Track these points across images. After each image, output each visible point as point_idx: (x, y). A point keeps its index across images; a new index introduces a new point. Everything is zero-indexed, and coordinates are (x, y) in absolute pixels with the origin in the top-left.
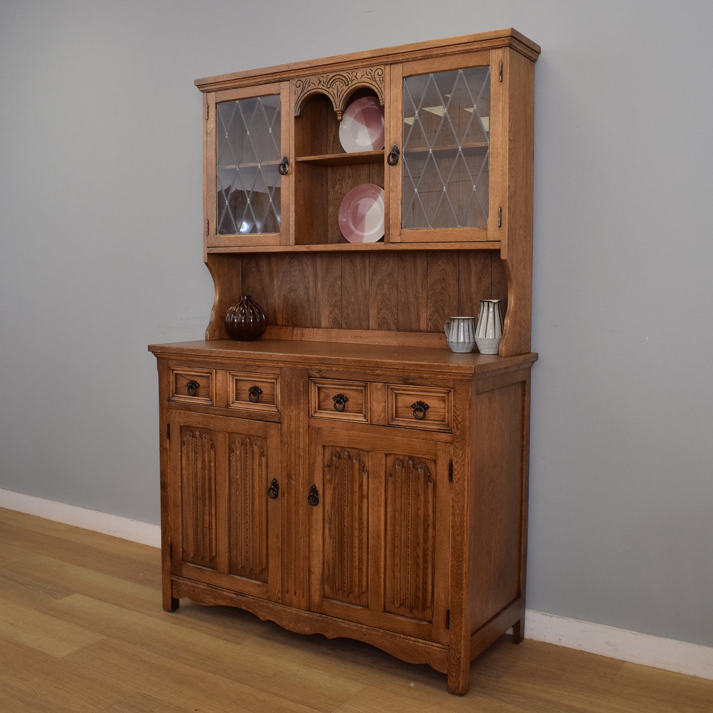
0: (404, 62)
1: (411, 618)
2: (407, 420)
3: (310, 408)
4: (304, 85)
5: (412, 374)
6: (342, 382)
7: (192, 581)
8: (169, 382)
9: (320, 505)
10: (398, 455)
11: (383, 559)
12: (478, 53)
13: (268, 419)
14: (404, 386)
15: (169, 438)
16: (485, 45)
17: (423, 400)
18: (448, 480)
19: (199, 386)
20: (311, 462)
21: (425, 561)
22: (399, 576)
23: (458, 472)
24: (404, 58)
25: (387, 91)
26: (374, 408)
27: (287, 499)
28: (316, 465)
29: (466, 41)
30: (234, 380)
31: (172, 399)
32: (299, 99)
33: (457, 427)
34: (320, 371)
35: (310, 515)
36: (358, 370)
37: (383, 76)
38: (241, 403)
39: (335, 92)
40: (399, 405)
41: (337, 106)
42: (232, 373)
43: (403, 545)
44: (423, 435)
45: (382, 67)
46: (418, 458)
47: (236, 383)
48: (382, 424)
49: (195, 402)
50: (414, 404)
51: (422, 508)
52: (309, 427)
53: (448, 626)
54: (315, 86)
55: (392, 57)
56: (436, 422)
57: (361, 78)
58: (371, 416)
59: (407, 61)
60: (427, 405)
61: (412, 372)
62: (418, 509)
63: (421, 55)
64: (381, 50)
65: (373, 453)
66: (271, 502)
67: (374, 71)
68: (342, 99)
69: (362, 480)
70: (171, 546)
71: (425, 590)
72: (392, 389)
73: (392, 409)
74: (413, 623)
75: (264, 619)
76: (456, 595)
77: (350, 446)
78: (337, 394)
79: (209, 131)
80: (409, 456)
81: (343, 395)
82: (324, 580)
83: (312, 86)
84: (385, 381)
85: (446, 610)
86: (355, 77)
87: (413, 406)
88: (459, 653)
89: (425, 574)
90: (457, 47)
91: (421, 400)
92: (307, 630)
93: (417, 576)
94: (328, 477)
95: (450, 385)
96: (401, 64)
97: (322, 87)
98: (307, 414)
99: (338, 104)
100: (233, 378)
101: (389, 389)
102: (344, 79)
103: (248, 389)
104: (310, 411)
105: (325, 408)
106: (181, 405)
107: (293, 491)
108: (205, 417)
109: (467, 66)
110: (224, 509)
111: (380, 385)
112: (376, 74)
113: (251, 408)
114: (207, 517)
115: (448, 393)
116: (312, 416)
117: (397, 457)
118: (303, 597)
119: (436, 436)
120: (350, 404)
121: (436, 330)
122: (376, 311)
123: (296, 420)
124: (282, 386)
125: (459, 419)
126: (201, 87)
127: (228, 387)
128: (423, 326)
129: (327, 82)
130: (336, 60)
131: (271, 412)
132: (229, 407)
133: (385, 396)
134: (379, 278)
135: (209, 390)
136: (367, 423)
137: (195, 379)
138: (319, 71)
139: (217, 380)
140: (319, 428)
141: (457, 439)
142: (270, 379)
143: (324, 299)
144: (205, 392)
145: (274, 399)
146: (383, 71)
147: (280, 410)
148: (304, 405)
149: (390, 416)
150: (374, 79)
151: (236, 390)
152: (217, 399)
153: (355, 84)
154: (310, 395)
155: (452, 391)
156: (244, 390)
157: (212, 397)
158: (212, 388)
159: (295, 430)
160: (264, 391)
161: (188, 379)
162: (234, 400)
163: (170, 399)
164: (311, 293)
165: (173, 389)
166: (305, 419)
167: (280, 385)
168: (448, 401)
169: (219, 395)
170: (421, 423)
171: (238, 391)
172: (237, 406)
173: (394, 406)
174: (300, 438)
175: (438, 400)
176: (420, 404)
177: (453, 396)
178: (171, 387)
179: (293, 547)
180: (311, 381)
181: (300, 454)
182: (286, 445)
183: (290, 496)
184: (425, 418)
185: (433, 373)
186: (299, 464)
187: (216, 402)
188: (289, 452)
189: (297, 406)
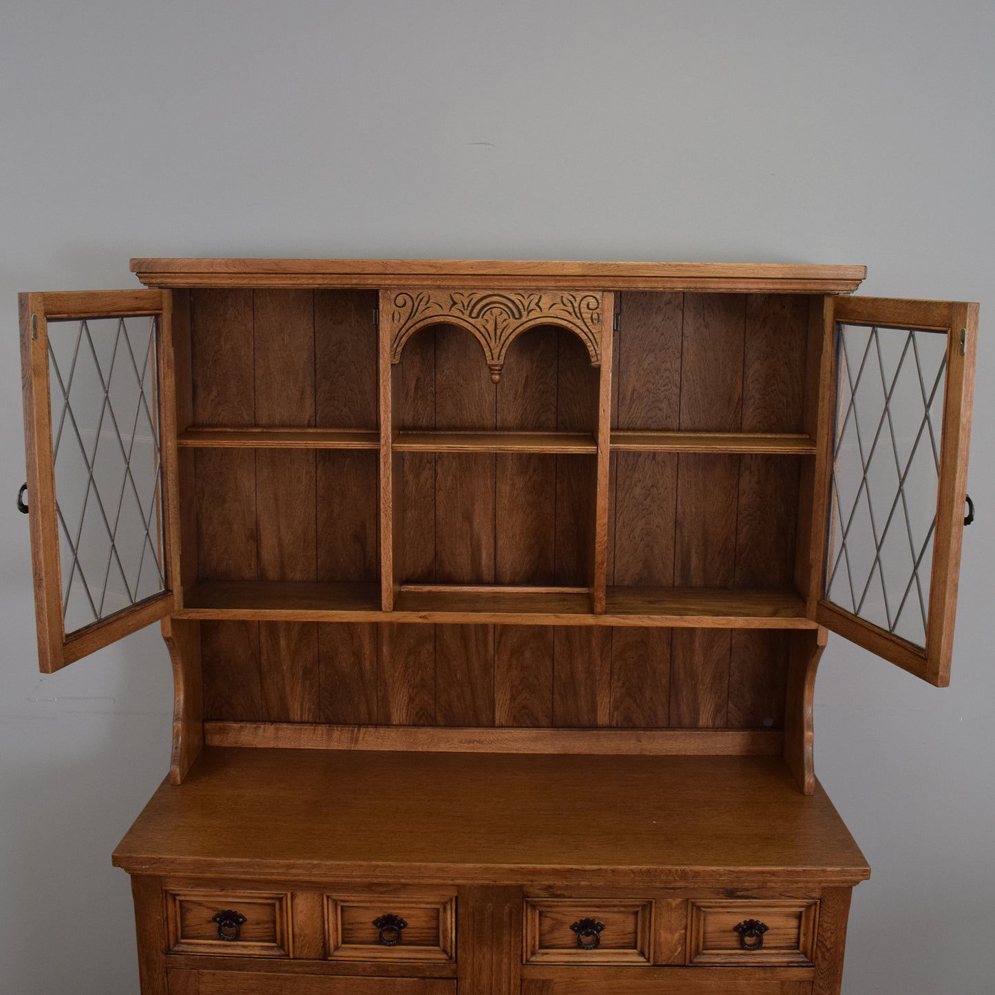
2: (727, 952)
3: (525, 949)
4: (416, 304)
5: (747, 884)
6: (596, 902)
8: (167, 917)
13: (428, 974)
14: (726, 902)
17: (755, 918)
19: (245, 920)
25: (606, 340)
26: (663, 939)
29: (780, 277)
30: (339, 907)
31: (176, 948)
32: (404, 330)
33: (823, 957)
34: (551, 887)
36: (637, 883)
37: (598, 311)
38: (356, 949)
39: (491, 328)
40: (709, 929)
41: (496, 356)
42: (335, 897)
44: (760, 974)
45: (598, 295)
47: (342, 911)
48: (677, 963)
49: (239, 952)
50: (739, 926)
52: (522, 980)
54: (437, 311)
55: (623, 281)
56: (784, 951)
57: (549, 310)
58: (655, 952)
60: (762, 925)
61: (745, 882)
64: (605, 265)
67: (578, 300)
68: (508, 343)
72: (699, 908)
73: (697, 939)
78: (579, 919)
81: (593, 920)
83: (438, 310)
84: (690, 897)
86: (537, 304)
87: (736, 929)
91: (751, 919)
95: (814, 895)
97: (460, 315)
98: (519, 959)
99: (496, 352)
100: (337, 905)
101: (695, 908)
102: (511, 305)
103: (372, 921)
104: (525, 954)
105: (555, 943)
108: (269, 978)
111: (675, 902)
112: (584, 304)
113: (382, 955)
115: (809, 907)
116: (527, 961)
119: (783, 973)
120: (606, 936)
121: (627, 725)
122: (508, 696)
123: (492, 971)
124: (459, 916)
125: (828, 944)
126: (146, 277)
127: (326, 922)
128: (603, 718)
129: (471, 305)
130: (499, 270)
131: (434, 961)
132: (329, 958)
133: (687, 917)
134: (515, 640)
135: (275, 928)
136: (648, 964)
137: (233, 908)
138: (453, 284)
139: (295, 912)
140: (544, 982)
141: (822, 973)
142: (428, 903)
143: (397, 675)
144: (264, 930)
145: (438, 936)
146: (600, 301)
147: (454, 955)
148: (512, 944)
149: (693, 949)
150: (578, 315)
151: (343, 924)
152: (297, 944)
153: (536, 318)
154: (524, 928)
155: (818, 904)
156: (361, 923)
157: (282, 940)
158: (282, 924)
159: (491, 988)
160: (411, 923)
161: (215, 909)
162: (340, 944)
163: (170, 950)
164: (367, 665)
165: (177, 930)
166: (512, 968)
167: (454, 914)
168: (807, 918)
169: (302, 938)
170: (753, 955)
171: (346, 926)
172: (348, 953)
173: (702, 933)
175: (788, 916)
176: (751, 924)
177: (818, 912)
178: (172, 927)
180: (527, 904)
184: (760, 946)
185: (791, 881)
187: (294, 949)
189: (494, 948)
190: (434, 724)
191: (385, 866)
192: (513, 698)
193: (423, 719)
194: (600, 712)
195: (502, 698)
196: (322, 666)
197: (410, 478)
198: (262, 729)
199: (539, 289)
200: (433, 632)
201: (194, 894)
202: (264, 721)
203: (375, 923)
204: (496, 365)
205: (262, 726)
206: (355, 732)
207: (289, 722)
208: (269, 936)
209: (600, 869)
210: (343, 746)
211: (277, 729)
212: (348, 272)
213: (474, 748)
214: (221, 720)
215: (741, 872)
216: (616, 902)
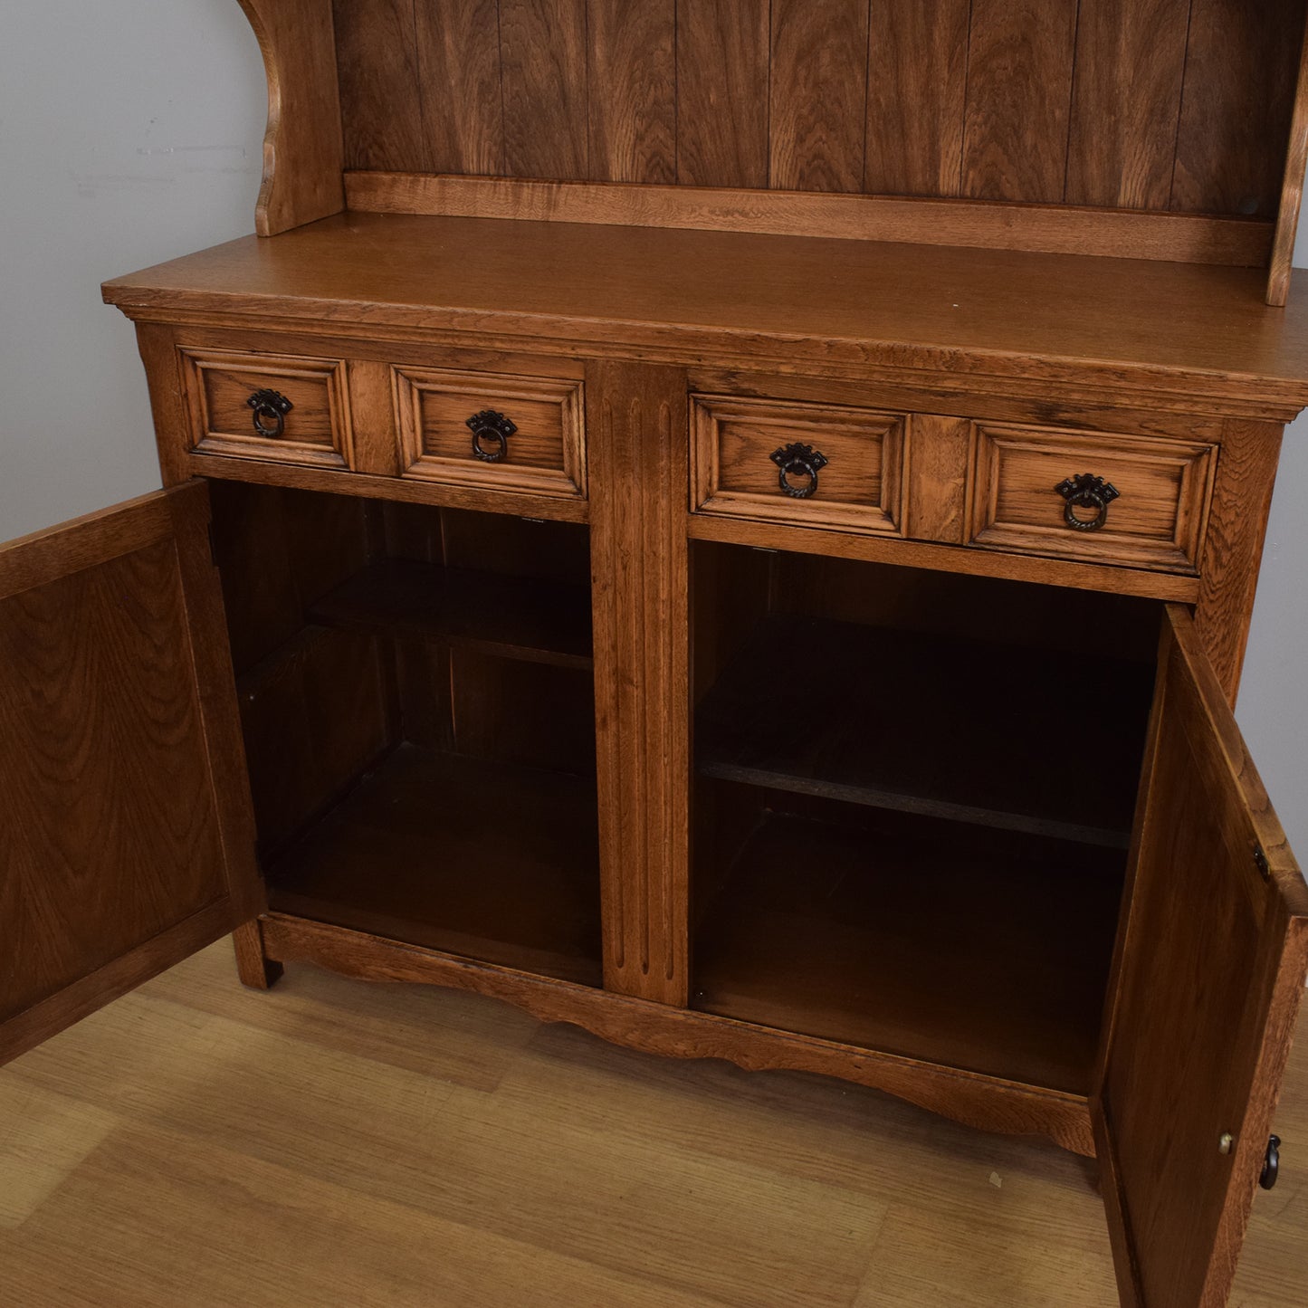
2: (1038, 530)
3: (693, 486)
5: (1076, 396)
6: (809, 409)
8: (186, 395)
14: (1039, 431)
17: (1096, 473)
19: (290, 406)
26: (924, 492)
27: (618, 736)
30: (416, 391)
31: (202, 445)
33: (1218, 558)
34: (732, 374)
36: (876, 376)
38: (443, 463)
40: (1011, 483)
42: (407, 373)
47: (422, 400)
48: (948, 541)
49: (283, 456)
50: (1065, 484)
52: (689, 541)
56: (1144, 541)
58: (910, 515)
60: (1108, 487)
72: (990, 437)
73: (986, 498)
78: (786, 442)
81: (809, 448)
84: (973, 414)
87: (1059, 489)
91: (1088, 472)
92: (681, 1048)
95: (1207, 433)
98: (684, 502)
100: (411, 386)
101: (982, 437)
103: (466, 418)
104: (693, 495)
105: (744, 484)
106: (233, 463)
107: (635, 717)
111: (949, 423)
113: (482, 477)
115: (1196, 458)
116: (698, 508)
118: (670, 977)
119: (1139, 581)
120: (830, 476)
121: (990, 195)
122: (792, 135)
123: (642, 520)
124: (590, 418)
125: (1228, 535)
127: (396, 414)
128: (949, 180)
131: (555, 494)
132: (404, 475)
133: (967, 456)
134: (804, 31)
135: (329, 421)
136: (897, 535)
137: (276, 386)
139: (353, 393)
141: (1213, 592)
142: (544, 392)
143: (617, 94)
144: (314, 425)
145: (561, 454)
147: (584, 486)
148: (673, 475)
149: (977, 517)
151: (423, 423)
152: (359, 449)
154: (692, 447)
155: (1214, 452)
156: (450, 422)
157: (339, 440)
158: (337, 414)
159: (642, 549)
160: (523, 426)
161: (250, 387)
162: (419, 454)
163: (195, 447)
164: (572, 76)
165: (202, 415)
166: (674, 519)
167: (582, 414)
168: (1193, 480)
169: (366, 438)
170: (1089, 541)
171: (428, 426)
172: (432, 470)
173: (995, 488)
174: (658, 574)
175: (1158, 474)
176: (1087, 483)
177: (1213, 468)
178: (194, 412)
179: (639, 860)
180: (696, 404)
181: (657, 617)
182: (610, 592)
183: (624, 729)
184: (1099, 527)
185: (1158, 395)
186: (656, 643)
187: (355, 457)
188: (619, 608)
189: (645, 479)
190: (674, 181)
191: (465, 315)
192: (800, 140)
193: (660, 173)
194: (943, 172)
195: (782, 138)
196: (507, 78)
198: (422, 183)
200: (672, 18)
201: (219, 359)
202: (426, 173)
203: (468, 423)
205: (422, 179)
206: (554, 192)
207: (462, 174)
208: (324, 435)
209: (808, 340)
210: (538, 214)
211: (443, 184)
213: (733, 224)
214: (367, 170)
215: (1062, 366)
216: (842, 413)
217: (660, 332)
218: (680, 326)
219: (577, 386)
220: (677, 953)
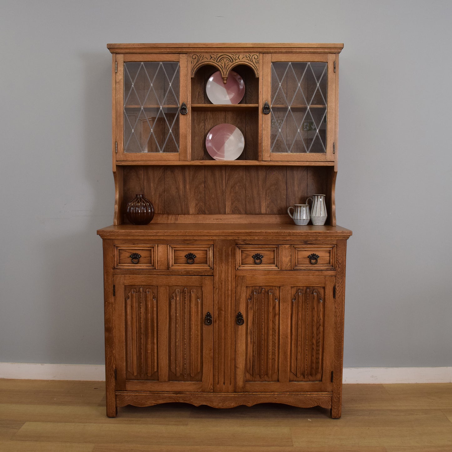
0: (273, 53)
1: (307, 381)
2: (305, 265)
3: (236, 264)
4: (199, 58)
5: (311, 238)
6: (260, 246)
7: (135, 392)
8: (114, 255)
9: (244, 325)
10: (299, 286)
11: (289, 350)
12: (321, 54)
13: (203, 274)
14: (304, 246)
15: (114, 295)
16: (326, 50)
17: (315, 253)
18: (333, 297)
19: (141, 256)
20: (237, 298)
21: (318, 346)
22: (300, 358)
23: (339, 292)
24: (274, 51)
25: (261, 69)
26: (283, 259)
27: (219, 324)
28: (241, 300)
29: (316, 47)
30: (173, 250)
31: (117, 267)
32: (195, 66)
33: (339, 266)
34: (245, 240)
35: (236, 332)
36: (274, 238)
37: (258, 59)
38: (179, 266)
39: (223, 65)
40: (299, 257)
41: (225, 74)
42: (172, 246)
43: (302, 339)
44: (317, 273)
45: (258, 54)
46: (313, 286)
47: (174, 252)
48: (288, 269)
49: (139, 268)
50: (309, 256)
51: (316, 316)
52: (236, 276)
53: (332, 381)
54: (207, 60)
55: (266, 49)
56: (325, 265)
57: (242, 59)
58: (281, 265)
59: (275, 53)
60: (317, 255)
61: (310, 237)
62: (313, 316)
63: (285, 50)
64: (259, 44)
65: (283, 287)
66: (205, 328)
67: (251, 56)
68: (229, 70)
69: (275, 305)
70: (116, 372)
71: (317, 363)
72: (295, 248)
73: (295, 260)
74: (310, 384)
75: (198, 405)
76: (337, 362)
77: (266, 285)
78: (255, 253)
79: (118, 81)
80: (306, 286)
81: (260, 254)
82: (246, 370)
83: (205, 60)
84: (292, 244)
85: (331, 372)
86: (238, 57)
87: (308, 257)
88: (339, 394)
89: (318, 354)
90: (309, 49)
91: (313, 253)
92: (233, 405)
93: (312, 356)
94: (250, 306)
95: (334, 243)
96: (270, 54)
97: (213, 61)
98: (234, 268)
100: (172, 249)
101: (294, 248)
102: (230, 58)
103: (184, 255)
104: (236, 266)
105: (247, 263)
106: (125, 271)
107: (223, 318)
108: (149, 277)
109: (314, 61)
110: (166, 338)
111: (287, 246)
112: (253, 58)
113: (188, 268)
114: (149, 346)
115: (333, 248)
116: (237, 269)
117: (298, 288)
118: (230, 384)
119: (325, 273)
120: (264, 260)
121: (272, 213)
122: (230, 203)
123: (225, 273)
124: (214, 252)
125: (340, 261)
126: (112, 50)
127: (169, 255)
129: (217, 58)
130: (226, 46)
131: (206, 269)
132: (170, 269)
133: (291, 252)
134: (232, 182)
135: (151, 259)
136: (279, 269)
137: (138, 252)
138: (211, 51)
139: (158, 251)
140: (243, 276)
141: (339, 273)
142: (204, 248)
143: (192, 195)
144: (148, 260)
145: (207, 261)
146: (258, 56)
147: (212, 267)
148: (232, 262)
149: (294, 264)
150: (252, 61)
151: (174, 257)
152: (159, 264)
153: (237, 62)
154: (236, 256)
155: (336, 246)
156: (181, 257)
157: (154, 263)
158: (154, 257)
159: (225, 279)
160: (198, 256)
161: (130, 252)
162: (173, 264)
163: (115, 268)
164: (181, 192)
165: (117, 260)
166: (232, 271)
167: (212, 251)
168: (332, 252)
169: (160, 262)
170: (315, 266)
171: (175, 258)
172: (176, 267)
173: (297, 258)
174: (229, 284)
175: (326, 252)
176: (313, 255)
177: (336, 249)
178: (116, 259)
179: (223, 354)
180: (237, 247)
181: (228, 294)
182: (218, 290)
183: (220, 322)
184: (317, 263)
185: (326, 236)
186: (228, 300)
187: (157, 266)
188: (220, 293)
189: (226, 264)
192: (232, 204)
193: (201, 212)
194: (262, 209)
195: (228, 204)
196: (166, 193)
197: (197, 125)
199: (239, 52)
201: (124, 247)
203: (185, 256)
204: (225, 77)
206: (177, 217)
208: (149, 262)
210: (173, 222)
212: (177, 47)
213: (219, 222)
215: (308, 232)
216: (267, 246)
217: (232, 232)
218: (235, 231)
219: (211, 246)
220: (232, 377)
